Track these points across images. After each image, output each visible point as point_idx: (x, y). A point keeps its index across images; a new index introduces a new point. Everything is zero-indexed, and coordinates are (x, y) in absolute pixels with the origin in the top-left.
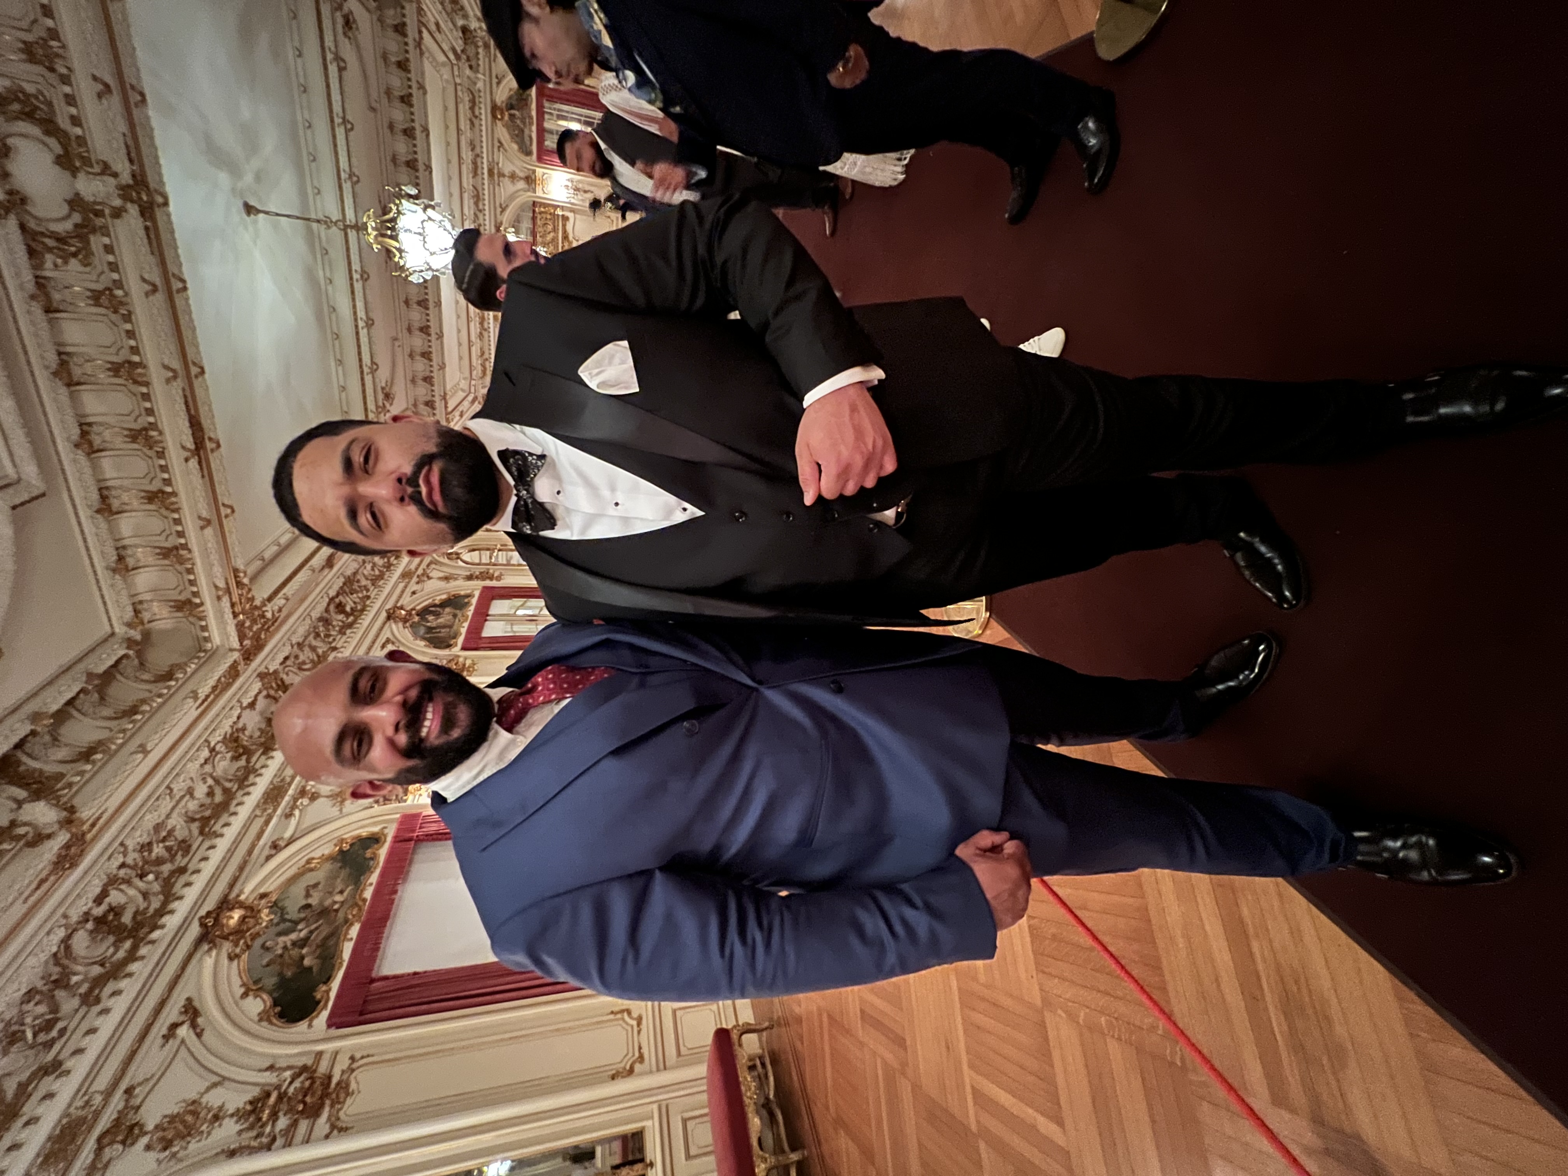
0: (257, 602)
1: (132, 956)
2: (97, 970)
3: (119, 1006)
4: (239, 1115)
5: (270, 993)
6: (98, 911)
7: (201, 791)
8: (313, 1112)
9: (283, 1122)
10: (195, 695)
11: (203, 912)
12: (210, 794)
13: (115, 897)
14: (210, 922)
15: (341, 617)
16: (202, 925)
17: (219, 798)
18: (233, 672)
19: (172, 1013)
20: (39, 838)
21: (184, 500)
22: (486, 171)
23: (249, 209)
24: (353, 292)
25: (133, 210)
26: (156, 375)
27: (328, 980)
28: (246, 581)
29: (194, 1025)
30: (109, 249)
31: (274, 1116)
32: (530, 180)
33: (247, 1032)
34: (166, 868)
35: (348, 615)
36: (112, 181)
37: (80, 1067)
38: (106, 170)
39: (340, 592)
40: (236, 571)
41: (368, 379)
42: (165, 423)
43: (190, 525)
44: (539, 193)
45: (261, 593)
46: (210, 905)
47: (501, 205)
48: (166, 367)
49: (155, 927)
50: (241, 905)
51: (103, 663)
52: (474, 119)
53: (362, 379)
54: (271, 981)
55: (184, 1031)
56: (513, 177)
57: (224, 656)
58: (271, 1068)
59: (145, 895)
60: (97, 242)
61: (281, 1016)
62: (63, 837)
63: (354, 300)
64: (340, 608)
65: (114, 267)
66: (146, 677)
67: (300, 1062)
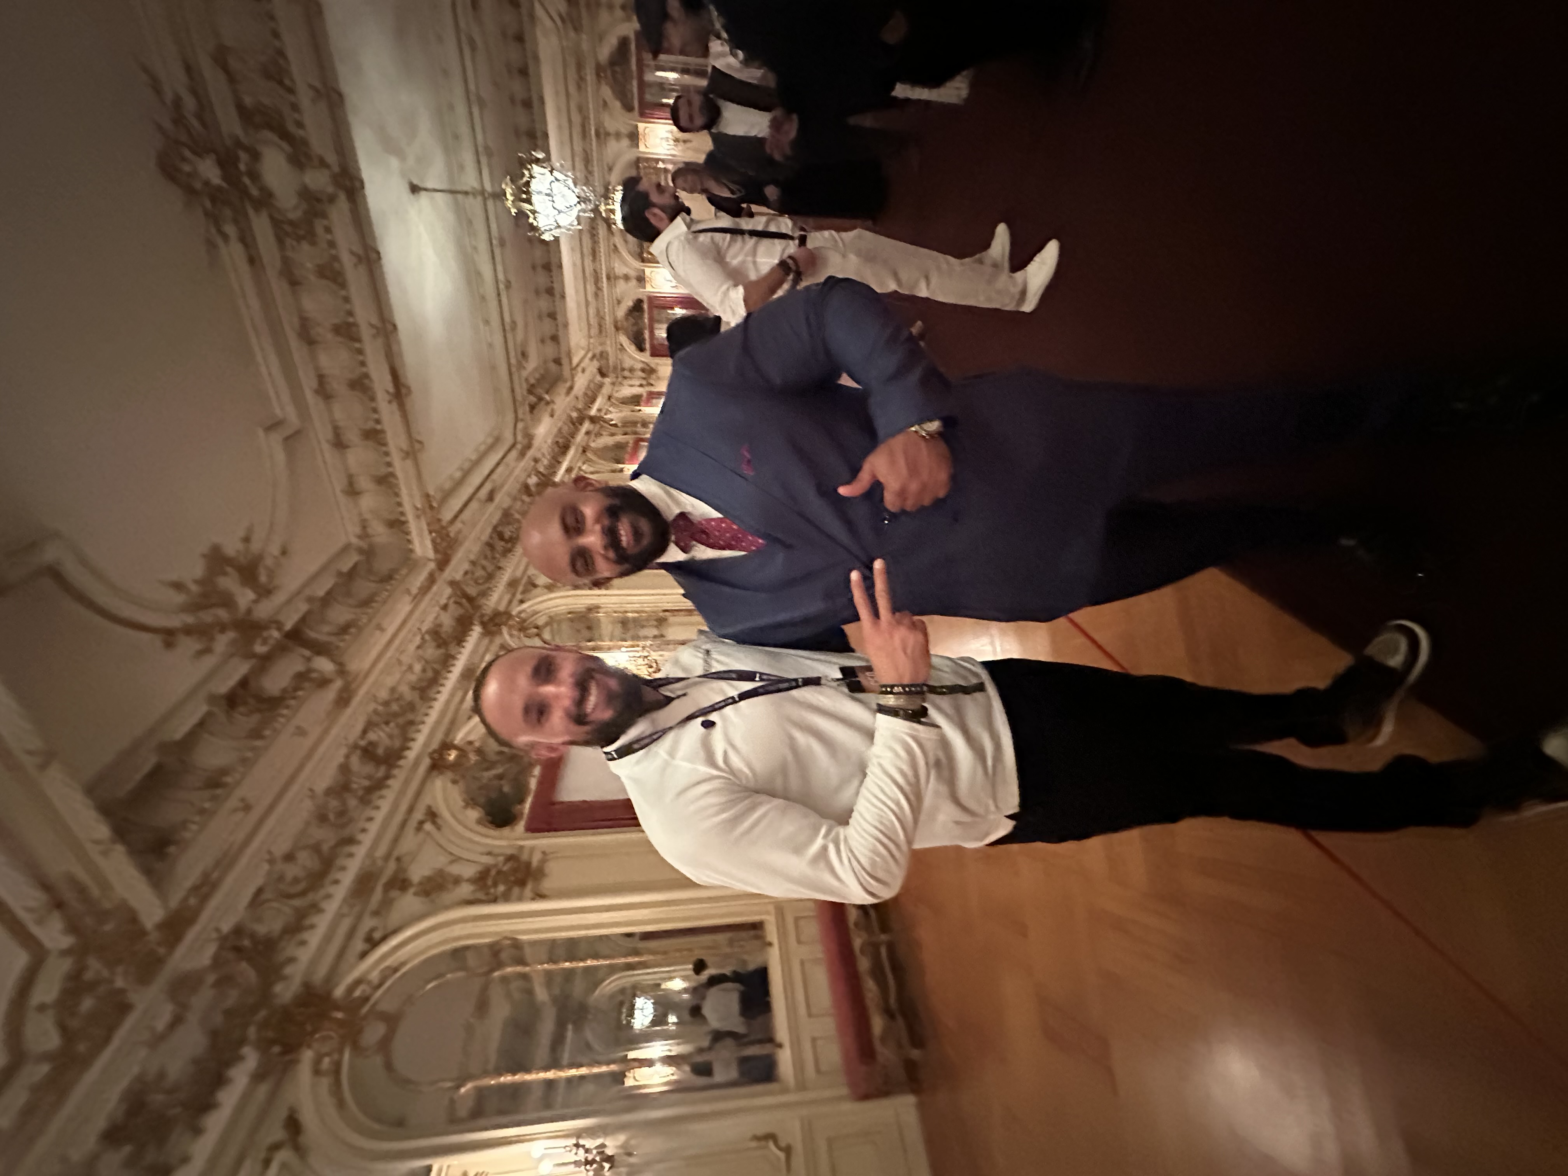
0: (444, 523)
1: (388, 777)
2: (366, 783)
3: (385, 806)
4: (471, 881)
5: (483, 807)
6: (363, 743)
7: (418, 668)
8: (522, 883)
9: (501, 888)
10: (408, 592)
11: (430, 750)
12: (424, 671)
13: (372, 736)
14: (436, 756)
15: (502, 543)
16: (432, 758)
17: (430, 674)
18: (432, 580)
19: (418, 815)
20: (324, 682)
21: (390, 437)
22: (593, 132)
23: (415, 189)
24: (493, 258)
25: (342, 197)
26: (366, 333)
27: (522, 801)
28: (435, 504)
29: (434, 823)
30: (328, 230)
31: (495, 885)
32: (634, 137)
33: (471, 830)
34: (401, 721)
35: (507, 541)
36: (326, 172)
37: (367, 840)
38: (323, 164)
39: (501, 523)
40: (428, 496)
41: (509, 336)
42: (374, 375)
43: (396, 458)
44: (642, 148)
45: (447, 515)
46: (435, 745)
47: (608, 165)
48: (372, 326)
49: (400, 757)
50: (456, 747)
51: (346, 565)
52: (581, 79)
53: (505, 337)
54: (482, 800)
55: (428, 826)
56: (618, 136)
57: (425, 565)
58: (489, 854)
59: (391, 737)
60: (319, 226)
61: (492, 822)
62: (338, 684)
63: (494, 264)
64: (501, 537)
65: (332, 244)
66: (372, 578)
67: (509, 852)
